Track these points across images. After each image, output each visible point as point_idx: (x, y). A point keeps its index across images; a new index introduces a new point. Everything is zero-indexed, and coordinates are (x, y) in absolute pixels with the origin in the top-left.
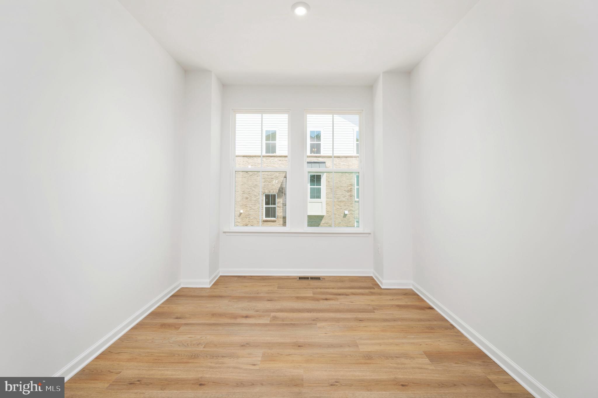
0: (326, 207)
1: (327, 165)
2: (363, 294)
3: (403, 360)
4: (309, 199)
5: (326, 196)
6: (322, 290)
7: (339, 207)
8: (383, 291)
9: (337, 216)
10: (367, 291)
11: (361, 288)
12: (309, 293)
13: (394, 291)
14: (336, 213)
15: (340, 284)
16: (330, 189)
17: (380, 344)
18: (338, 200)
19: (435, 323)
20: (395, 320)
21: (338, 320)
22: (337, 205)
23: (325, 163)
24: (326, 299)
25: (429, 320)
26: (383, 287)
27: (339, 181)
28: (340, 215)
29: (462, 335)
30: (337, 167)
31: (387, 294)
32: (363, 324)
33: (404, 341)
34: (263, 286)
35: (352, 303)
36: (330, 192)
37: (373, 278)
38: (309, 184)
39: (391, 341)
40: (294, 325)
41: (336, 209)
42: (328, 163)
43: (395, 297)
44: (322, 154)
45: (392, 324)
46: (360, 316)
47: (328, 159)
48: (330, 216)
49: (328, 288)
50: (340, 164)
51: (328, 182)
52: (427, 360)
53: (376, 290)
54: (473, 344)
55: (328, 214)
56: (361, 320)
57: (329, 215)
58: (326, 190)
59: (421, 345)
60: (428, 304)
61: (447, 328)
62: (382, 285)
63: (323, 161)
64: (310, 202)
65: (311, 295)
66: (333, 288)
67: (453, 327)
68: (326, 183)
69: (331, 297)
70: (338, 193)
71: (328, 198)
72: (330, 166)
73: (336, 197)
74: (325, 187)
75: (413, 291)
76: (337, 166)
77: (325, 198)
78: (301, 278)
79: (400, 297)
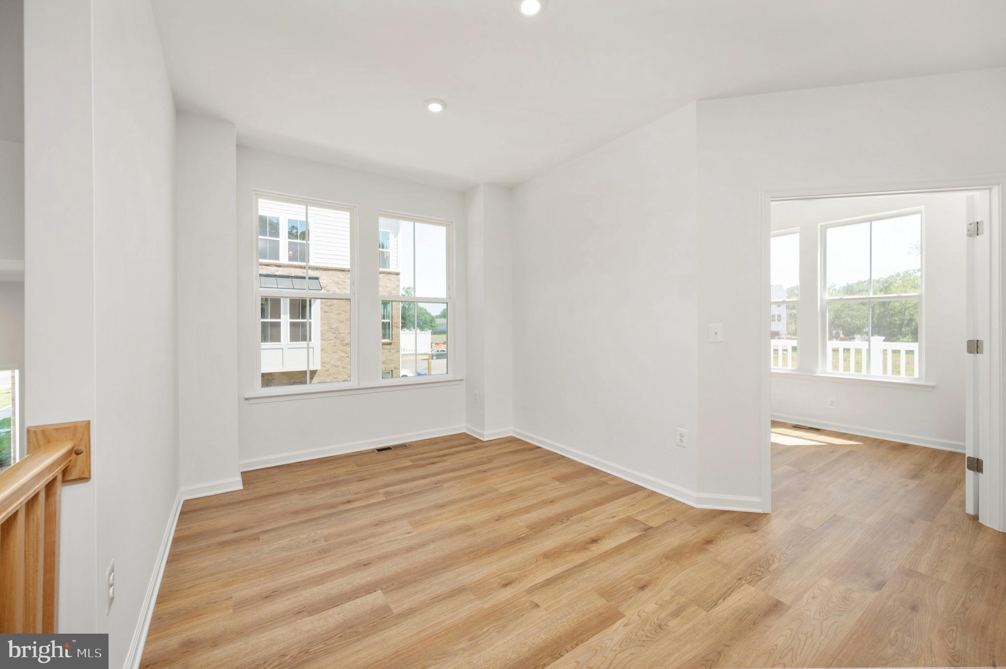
0: (321, 354)
1: (322, 283)
2: (468, 450)
3: (541, 488)
4: (289, 342)
5: (321, 335)
6: (419, 456)
7: (344, 354)
8: (486, 443)
9: (340, 369)
10: (471, 446)
11: (461, 445)
12: (407, 463)
13: (498, 441)
14: (339, 364)
15: (435, 447)
16: (328, 324)
17: (515, 483)
18: (341, 342)
19: (548, 457)
20: (515, 464)
21: (462, 477)
22: (341, 351)
23: (317, 278)
24: (433, 463)
25: (542, 457)
26: (485, 440)
27: (343, 311)
28: (346, 368)
29: (572, 460)
30: (339, 287)
31: (492, 445)
32: (489, 473)
33: (533, 476)
34: (332, 469)
35: (463, 460)
36: (328, 330)
37: (466, 434)
38: (289, 316)
39: (522, 479)
40: (418, 493)
41: (338, 358)
42: (324, 279)
43: (502, 446)
44: (312, 263)
45: (515, 466)
46: (481, 468)
47: (323, 272)
48: (328, 371)
49: (425, 453)
50: (346, 282)
51: (325, 312)
52: (557, 483)
53: (479, 444)
54: (582, 464)
55: (324, 368)
56: (485, 471)
57: (326, 369)
58: (321, 327)
59: (547, 475)
60: (533, 445)
61: (559, 459)
62: (483, 438)
63: (314, 276)
64: (291, 348)
65: (411, 463)
66: (431, 452)
67: (563, 457)
68: (321, 314)
69: (436, 460)
70: (341, 332)
71: (324, 340)
72: (327, 285)
73: (338, 338)
74: (319, 322)
75: (515, 437)
76: (340, 285)
77: (320, 340)
78: (379, 450)
79: (507, 445)
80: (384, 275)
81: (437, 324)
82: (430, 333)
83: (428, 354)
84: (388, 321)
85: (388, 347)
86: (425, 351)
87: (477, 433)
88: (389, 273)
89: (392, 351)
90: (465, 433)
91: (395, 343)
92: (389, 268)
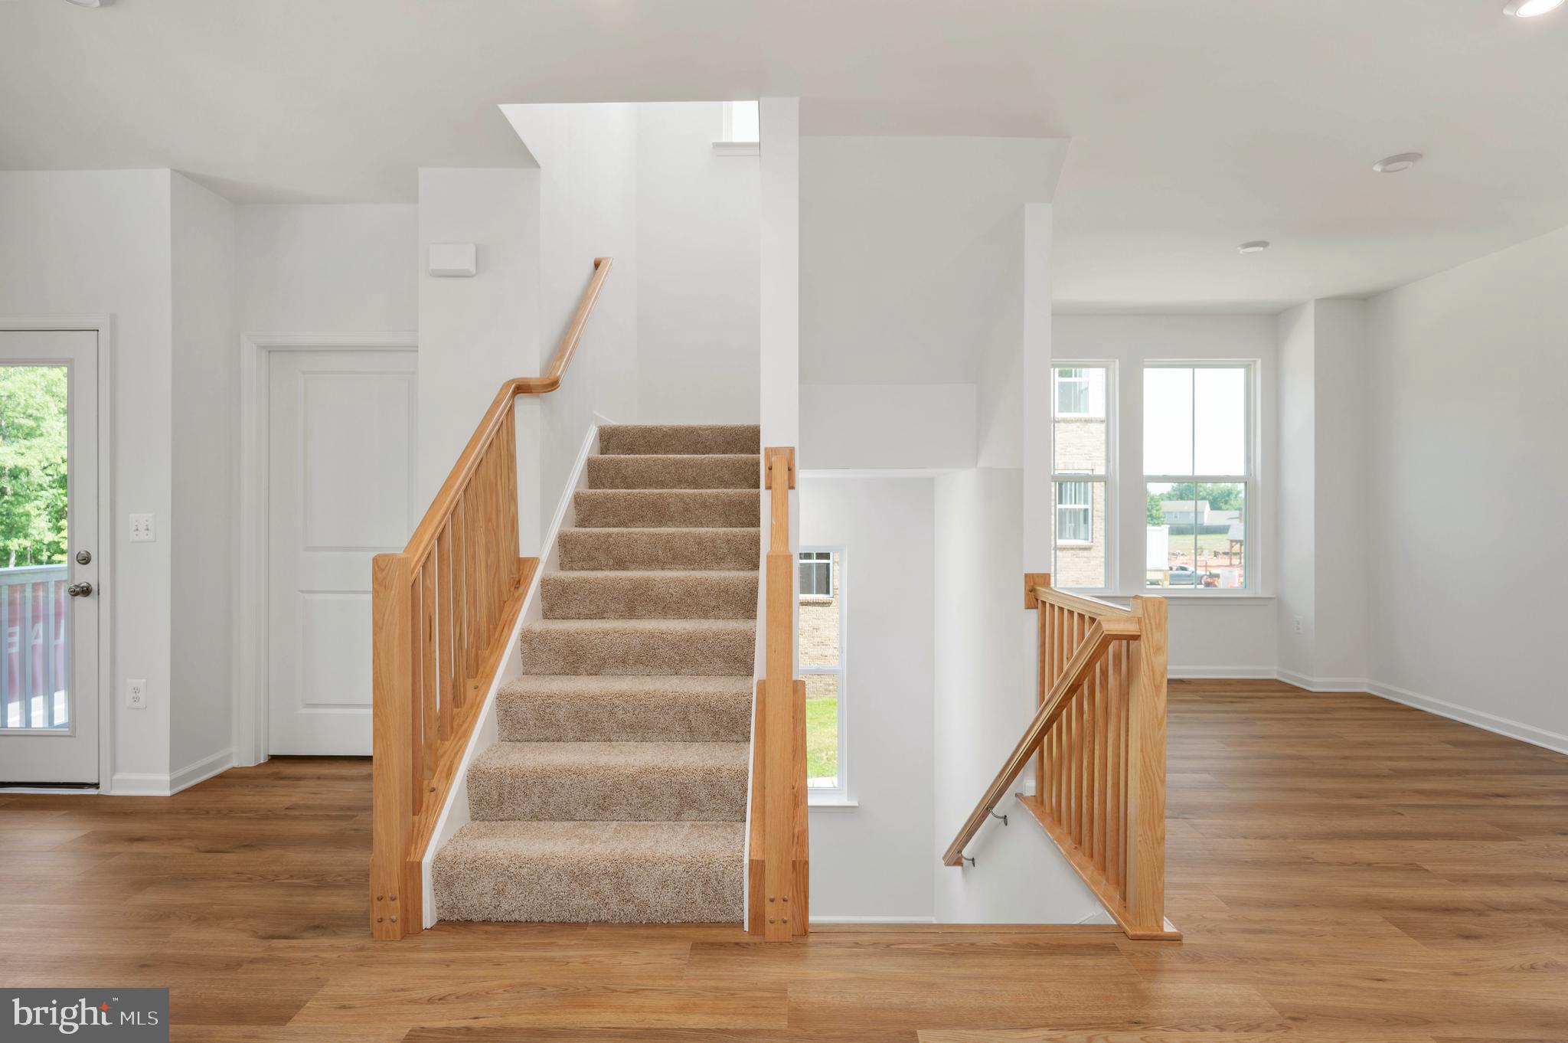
80: (1078, 424)
81: (1164, 513)
82: (1167, 531)
83: (1163, 571)
84: (1083, 506)
85: (1085, 553)
86: (1158, 566)
87: (1301, 680)
88: (1088, 421)
89: (1092, 562)
90: (1275, 680)
91: (1098, 546)
92: (1087, 410)
